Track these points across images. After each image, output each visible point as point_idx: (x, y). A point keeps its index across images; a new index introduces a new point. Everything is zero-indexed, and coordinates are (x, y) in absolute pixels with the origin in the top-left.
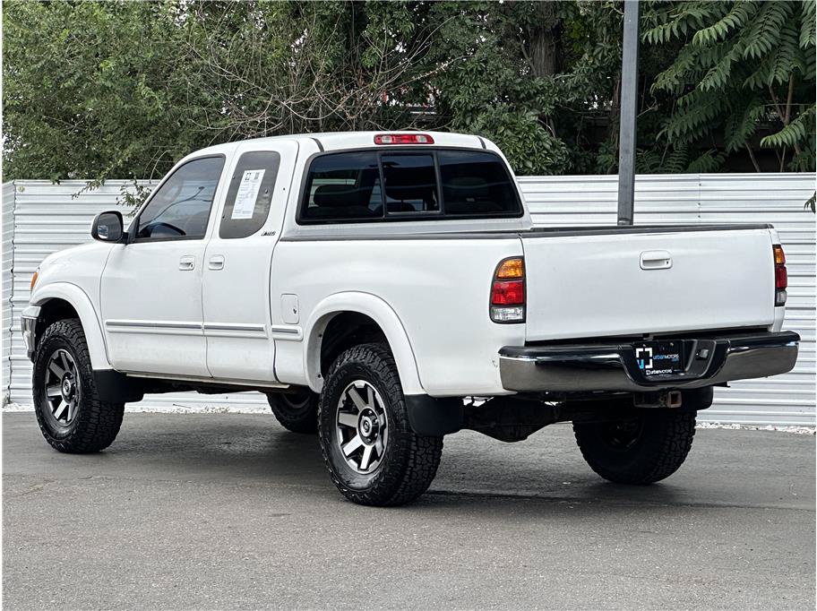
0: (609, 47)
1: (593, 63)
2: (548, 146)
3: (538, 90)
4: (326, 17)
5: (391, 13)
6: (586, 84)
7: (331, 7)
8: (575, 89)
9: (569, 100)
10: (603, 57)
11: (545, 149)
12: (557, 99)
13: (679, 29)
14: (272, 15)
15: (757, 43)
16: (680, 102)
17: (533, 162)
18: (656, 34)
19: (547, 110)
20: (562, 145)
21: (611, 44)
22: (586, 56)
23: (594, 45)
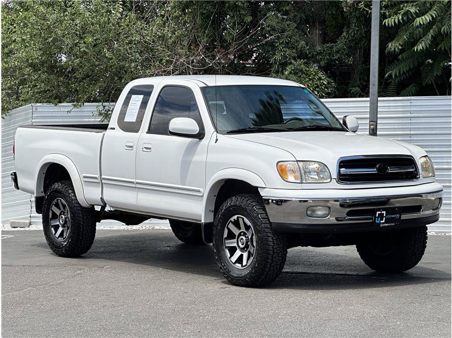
0: (357, 29)
1: (348, 38)
2: (325, 83)
3: (317, 52)
4: (204, 14)
5: (239, 11)
6: (344, 49)
7: (207, 8)
8: (337, 52)
9: (335, 58)
10: (355, 34)
11: (324, 84)
12: (328, 57)
13: (402, 19)
14: (176, 12)
15: (448, 25)
16: (400, 57)
17: (318, 91)
18: (390, 21)
19: (322, 63)
20: (332, 82)
21: (358, 27)
22: (344, 34)
23: (349, 27)
